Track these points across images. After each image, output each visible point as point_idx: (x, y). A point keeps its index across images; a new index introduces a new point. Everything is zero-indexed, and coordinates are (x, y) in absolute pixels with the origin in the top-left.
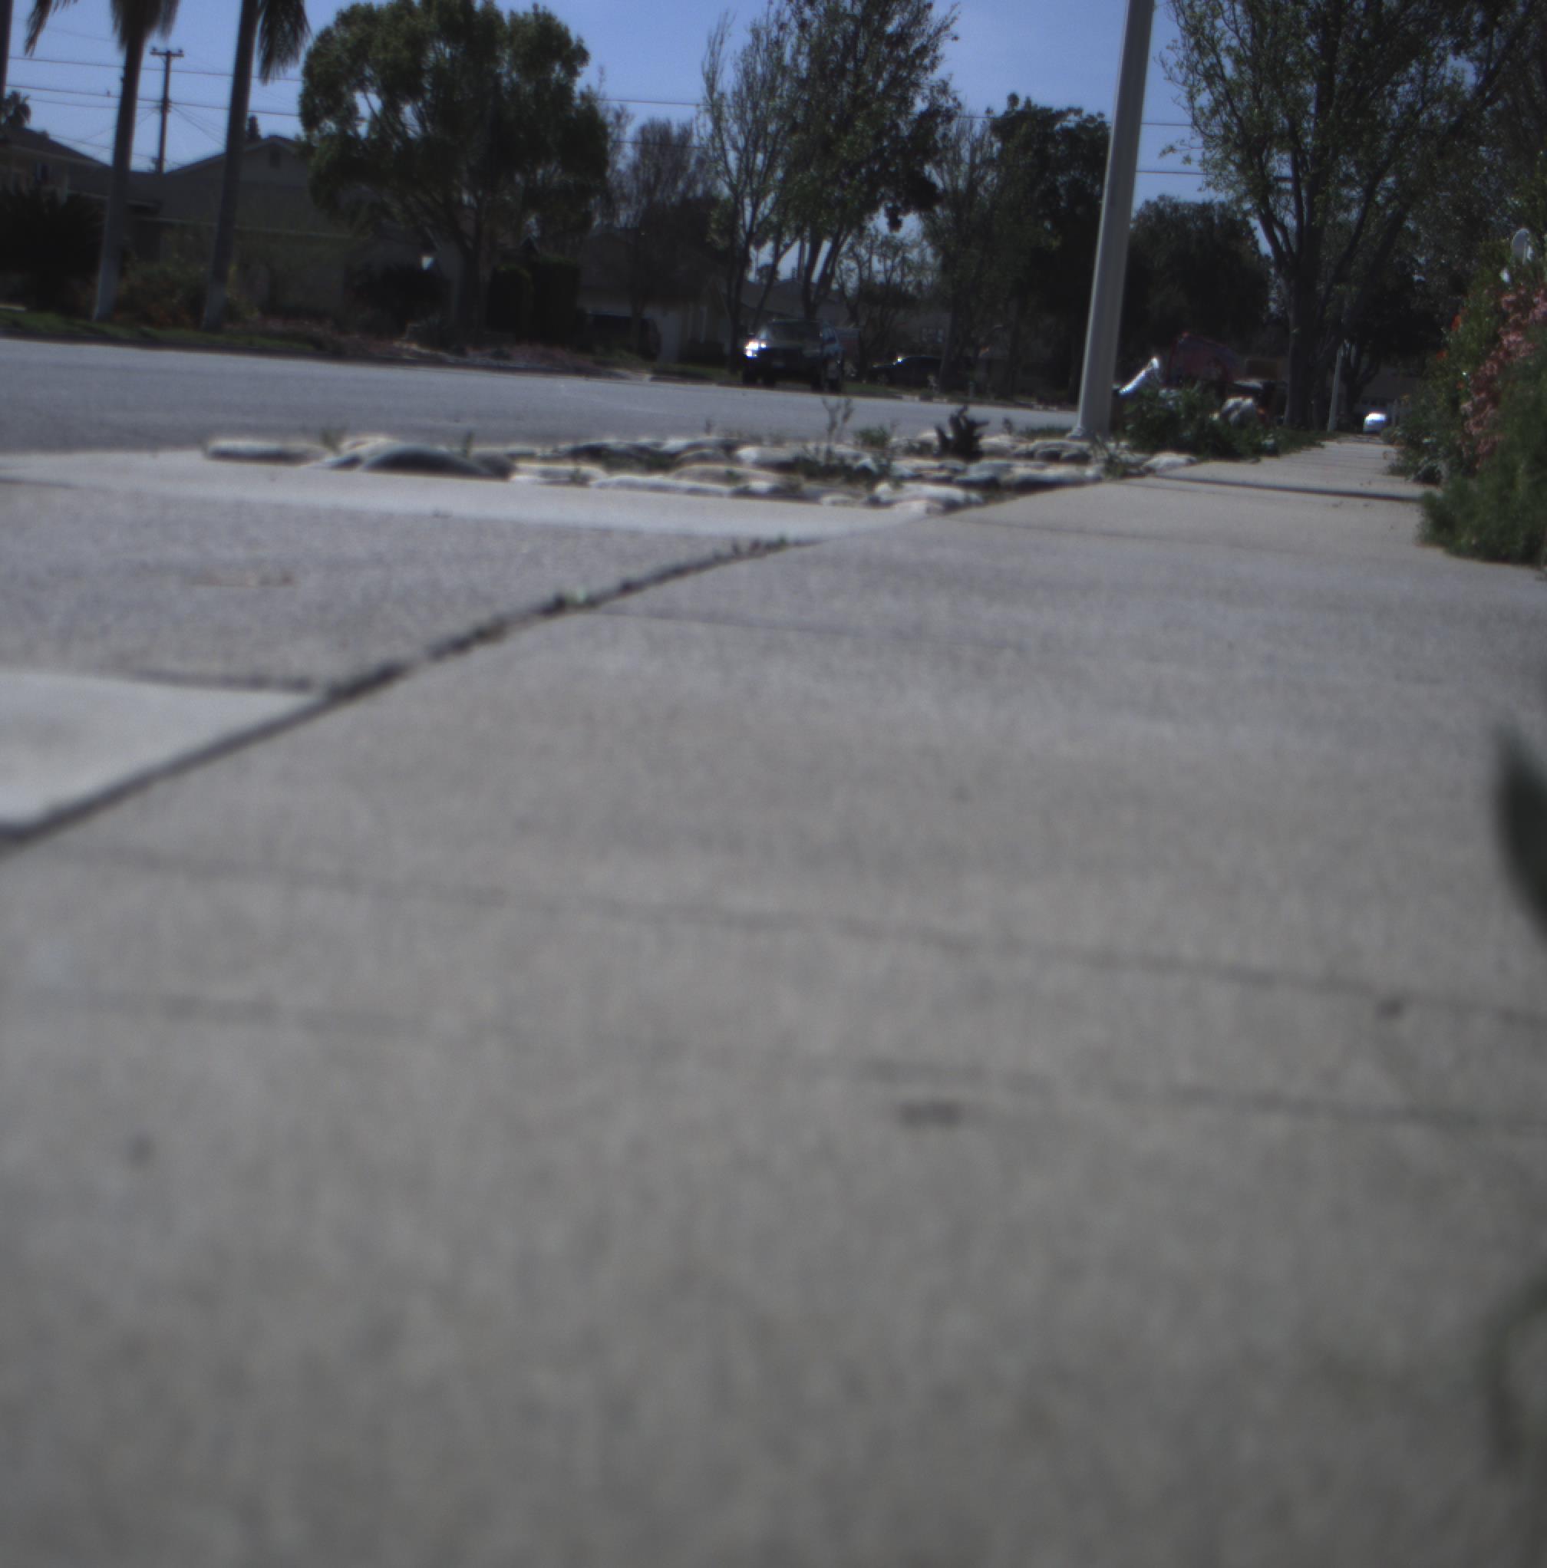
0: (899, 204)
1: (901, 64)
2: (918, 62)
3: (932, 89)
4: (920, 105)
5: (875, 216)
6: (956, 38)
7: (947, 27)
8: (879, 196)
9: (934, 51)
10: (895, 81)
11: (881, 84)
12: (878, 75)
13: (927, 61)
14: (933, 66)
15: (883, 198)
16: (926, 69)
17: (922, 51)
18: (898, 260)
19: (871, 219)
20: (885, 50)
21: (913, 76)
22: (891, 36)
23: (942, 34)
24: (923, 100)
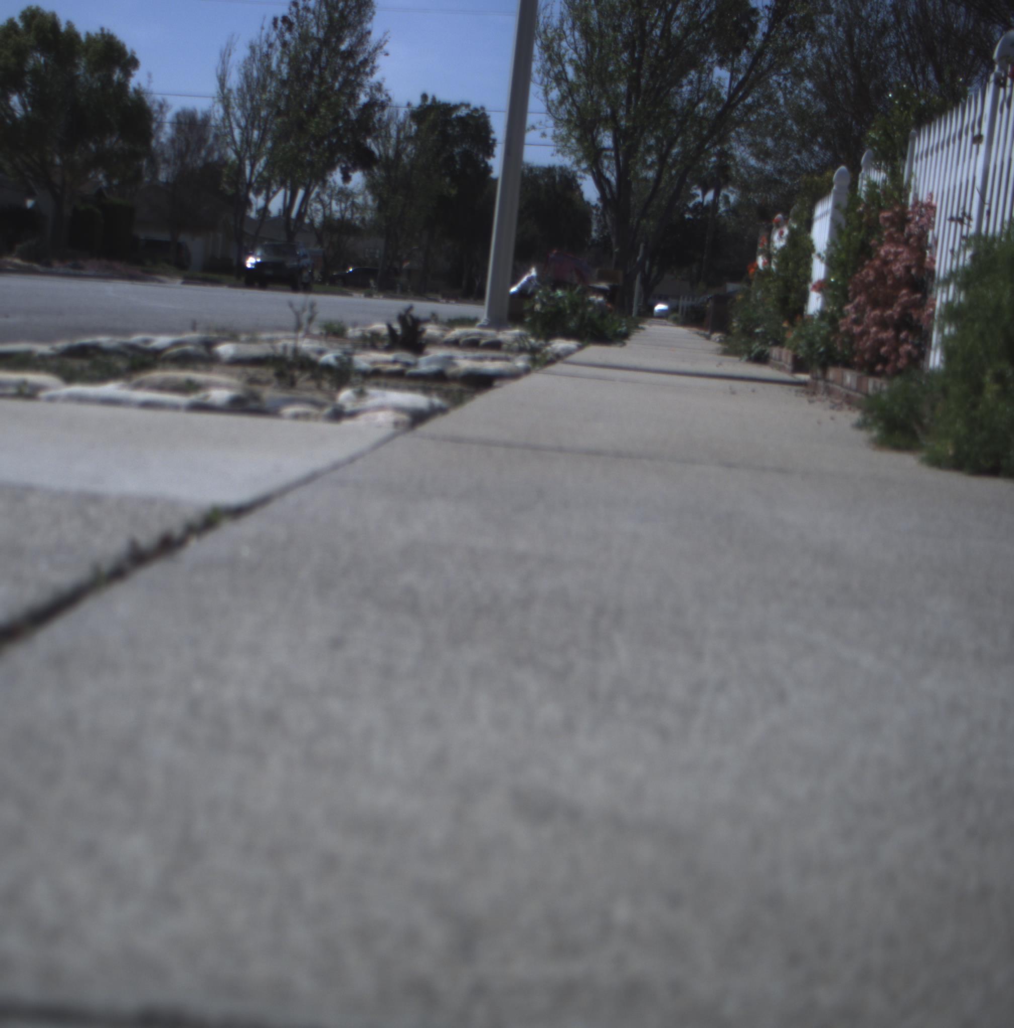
0: (350, 165)
1: (350, 71)
2: (362, 70)
3: (371, 88)
4: (363, 99)
5: (334, 173)
6: (387, 54)
7: (381, 47)
8: (336, 160)
9: (373, 62)
10: (346, 83)
11: (337, 85)
12: (335, 78)
13: (368, 69)
14: (372, 72)
15: (339, 160)
16: (367, 74)
17: (365, 62)
18: (349, 203)
19: (331, 175)
20: (339, 61)
21: (359, 80)
22: (344, 52)
23: (378, 51)
24: (365, 95)
